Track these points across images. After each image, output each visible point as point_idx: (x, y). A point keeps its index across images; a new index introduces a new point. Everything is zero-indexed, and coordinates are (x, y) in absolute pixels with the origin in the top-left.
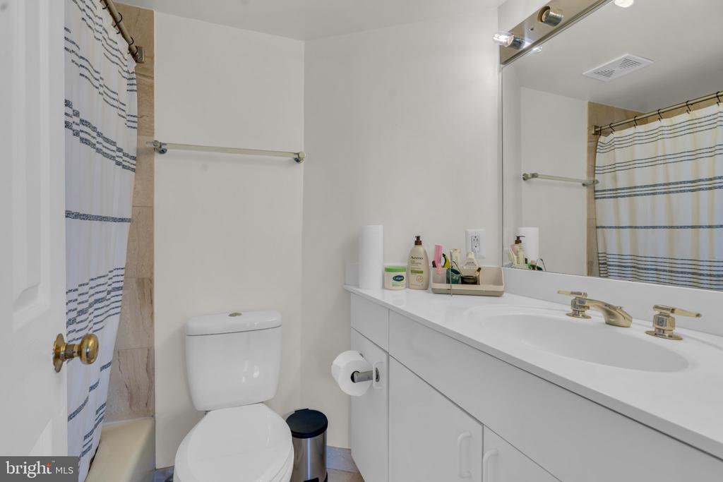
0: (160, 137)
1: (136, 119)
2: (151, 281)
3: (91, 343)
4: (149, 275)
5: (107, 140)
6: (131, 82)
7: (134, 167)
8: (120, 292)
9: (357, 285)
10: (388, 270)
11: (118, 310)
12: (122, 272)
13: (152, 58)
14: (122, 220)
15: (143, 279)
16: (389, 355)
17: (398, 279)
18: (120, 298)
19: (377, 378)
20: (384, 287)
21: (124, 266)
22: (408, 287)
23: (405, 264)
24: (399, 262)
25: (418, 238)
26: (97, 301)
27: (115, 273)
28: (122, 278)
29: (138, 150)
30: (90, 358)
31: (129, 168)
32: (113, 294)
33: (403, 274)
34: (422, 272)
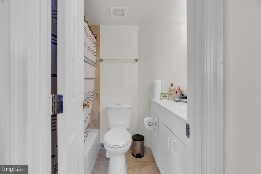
0: (101, 58)
1: (96, 53)
2: (99, 94)
3: (88, 104)
4: (99, 93)
5: (90, 60)
6: (95, 44)
7: (95, 65)
8: (93, 97)
9: (153, 98)
10: (162, 94)
11: (92, 101)
12: (93, 92)
13: (100, 37)
14: (93, 79)
15: (97, 94)
16: (158, 118)
17: (165, 96)
18: (92, 98)
19: (156, 125)
20: (161, 99)
21: (93, 90)
22: (168, 99)
23: (168, 92)
24: (166, 91)
25: (172, 84)
26: (88, 98)
27: (92, 92)
28: (93, 93)
29: (97, 61)
30: (88, 107)
31: (94, 66)
32: (91, 97)
33: (167, 95)
34: (173, 95)
